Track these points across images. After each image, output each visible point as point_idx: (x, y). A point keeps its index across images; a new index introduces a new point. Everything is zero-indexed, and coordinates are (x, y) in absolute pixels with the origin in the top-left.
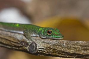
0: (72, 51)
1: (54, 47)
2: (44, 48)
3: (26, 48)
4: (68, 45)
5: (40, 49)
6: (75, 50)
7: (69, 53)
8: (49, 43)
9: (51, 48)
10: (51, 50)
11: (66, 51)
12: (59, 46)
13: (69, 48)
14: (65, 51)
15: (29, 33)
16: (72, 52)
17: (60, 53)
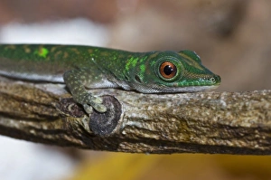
0: (249, 122)
1: (184, 112)
2: (146, 118)
3: (78, 119)
4: (235, 101)
5: (130, 123)
6: (260, 117)
7: (240, 127)
8: (163, 101)
9: (174, 117)
10: (171, 122)
11: (227, 123)
12: (201, 107)
13: (237, 111)
14: (222, 123)
15: (87, 79)
16: (249, 125)
17: (204, 134)
